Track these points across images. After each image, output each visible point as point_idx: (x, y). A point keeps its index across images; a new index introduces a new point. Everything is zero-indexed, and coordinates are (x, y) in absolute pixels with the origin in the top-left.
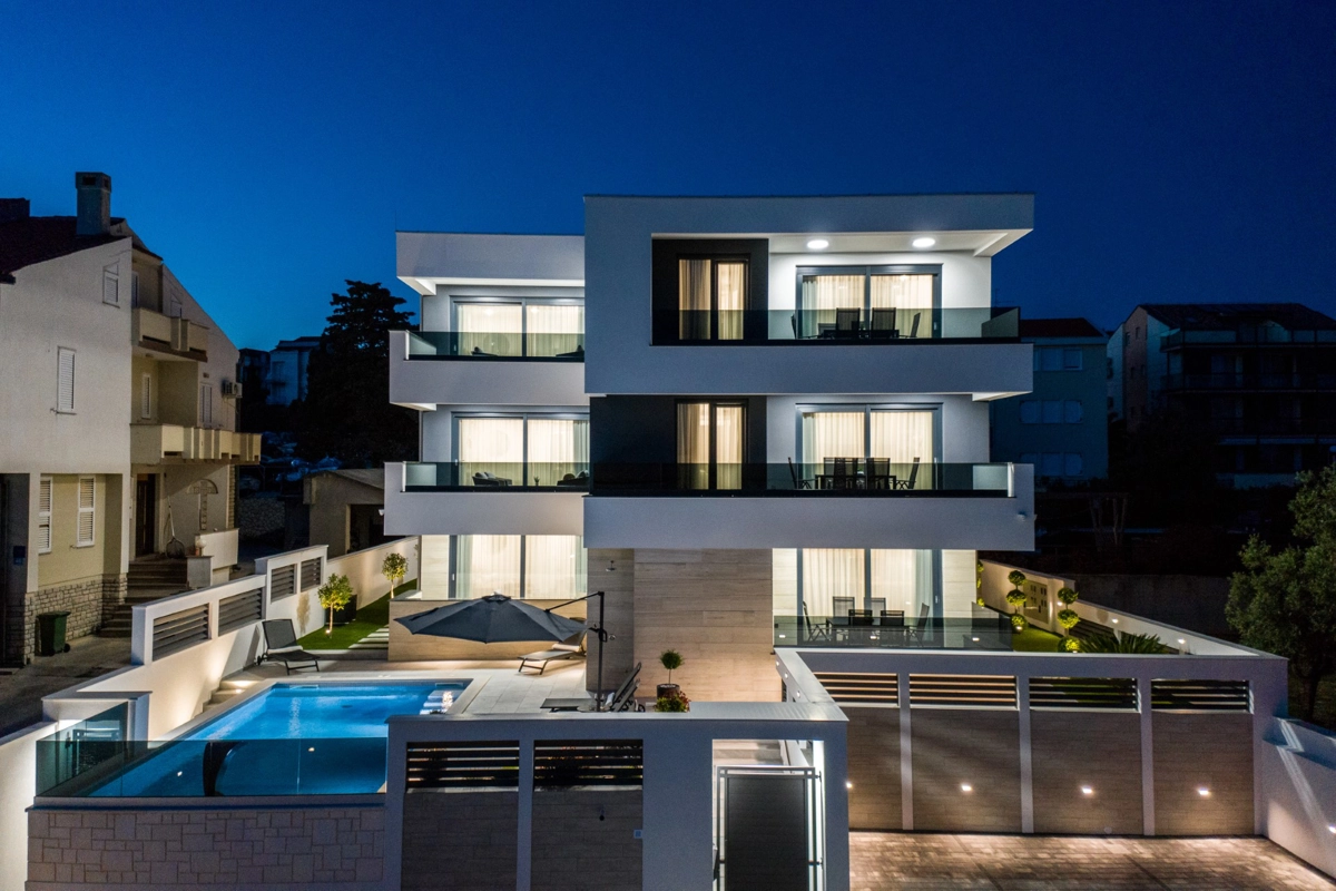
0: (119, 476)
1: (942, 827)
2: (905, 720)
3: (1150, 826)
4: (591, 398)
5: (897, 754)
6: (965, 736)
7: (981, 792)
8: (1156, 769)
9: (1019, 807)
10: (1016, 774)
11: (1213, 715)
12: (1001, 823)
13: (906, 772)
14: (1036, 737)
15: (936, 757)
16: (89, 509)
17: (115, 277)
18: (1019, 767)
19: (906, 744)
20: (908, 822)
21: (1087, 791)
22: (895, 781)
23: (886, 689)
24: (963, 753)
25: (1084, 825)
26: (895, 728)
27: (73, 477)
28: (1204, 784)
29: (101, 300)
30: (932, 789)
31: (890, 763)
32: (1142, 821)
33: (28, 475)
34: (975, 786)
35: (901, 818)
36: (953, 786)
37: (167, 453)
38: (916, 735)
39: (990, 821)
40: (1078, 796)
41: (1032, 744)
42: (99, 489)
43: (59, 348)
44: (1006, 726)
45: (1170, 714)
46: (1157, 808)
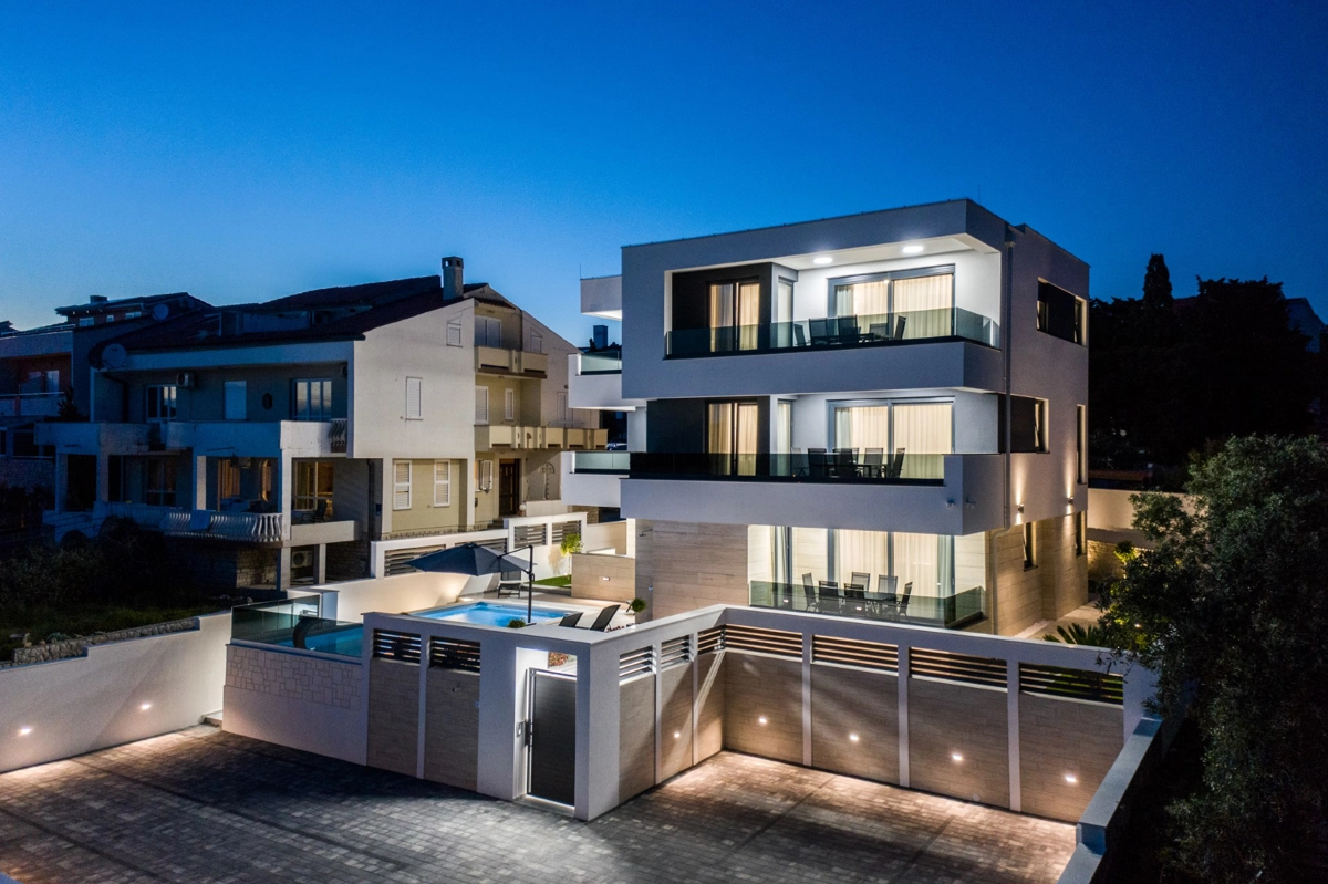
0: (465, 461)
1: (834, 768)
2: (806, 672)
3: (1016, 803)
4: (649, 402)
5: (800, 700)
6: (852, 692)
7: (866, 745)
8: (1022, 748)
9: (897, 762)
10: (895, 733)
11: (1079, 704)
12: (883, 775)
13: (806, 717)
14: (913, 701)
15: (830, 708)
16: (445, 482)
17: (458, 327)
18: (897, 727)
19: (806, 693)
20: (807, 760)
21: (957, 758)
22: (798, 723)
23: (792, 646)
24: (851, 706)
25: (954, 788)
26: (799, 678)
27: (431, 461)
28: (1072, 770)
29: (445, 342)
30: (826, 733)
31: (795, 707)
32: (1008, 794)
33: (382, 460)
34: (862, 736)
35: (802, 755)
36: (843, 732)
37: (494, 445)
38: (814, 686)
39: (874, 770)
40: (947, 762)
41: (909, 708)
42: (453, 470)
43: (407, 378)
44: (886, 688)
45: (1038, 698)
46: (1024, 784)
